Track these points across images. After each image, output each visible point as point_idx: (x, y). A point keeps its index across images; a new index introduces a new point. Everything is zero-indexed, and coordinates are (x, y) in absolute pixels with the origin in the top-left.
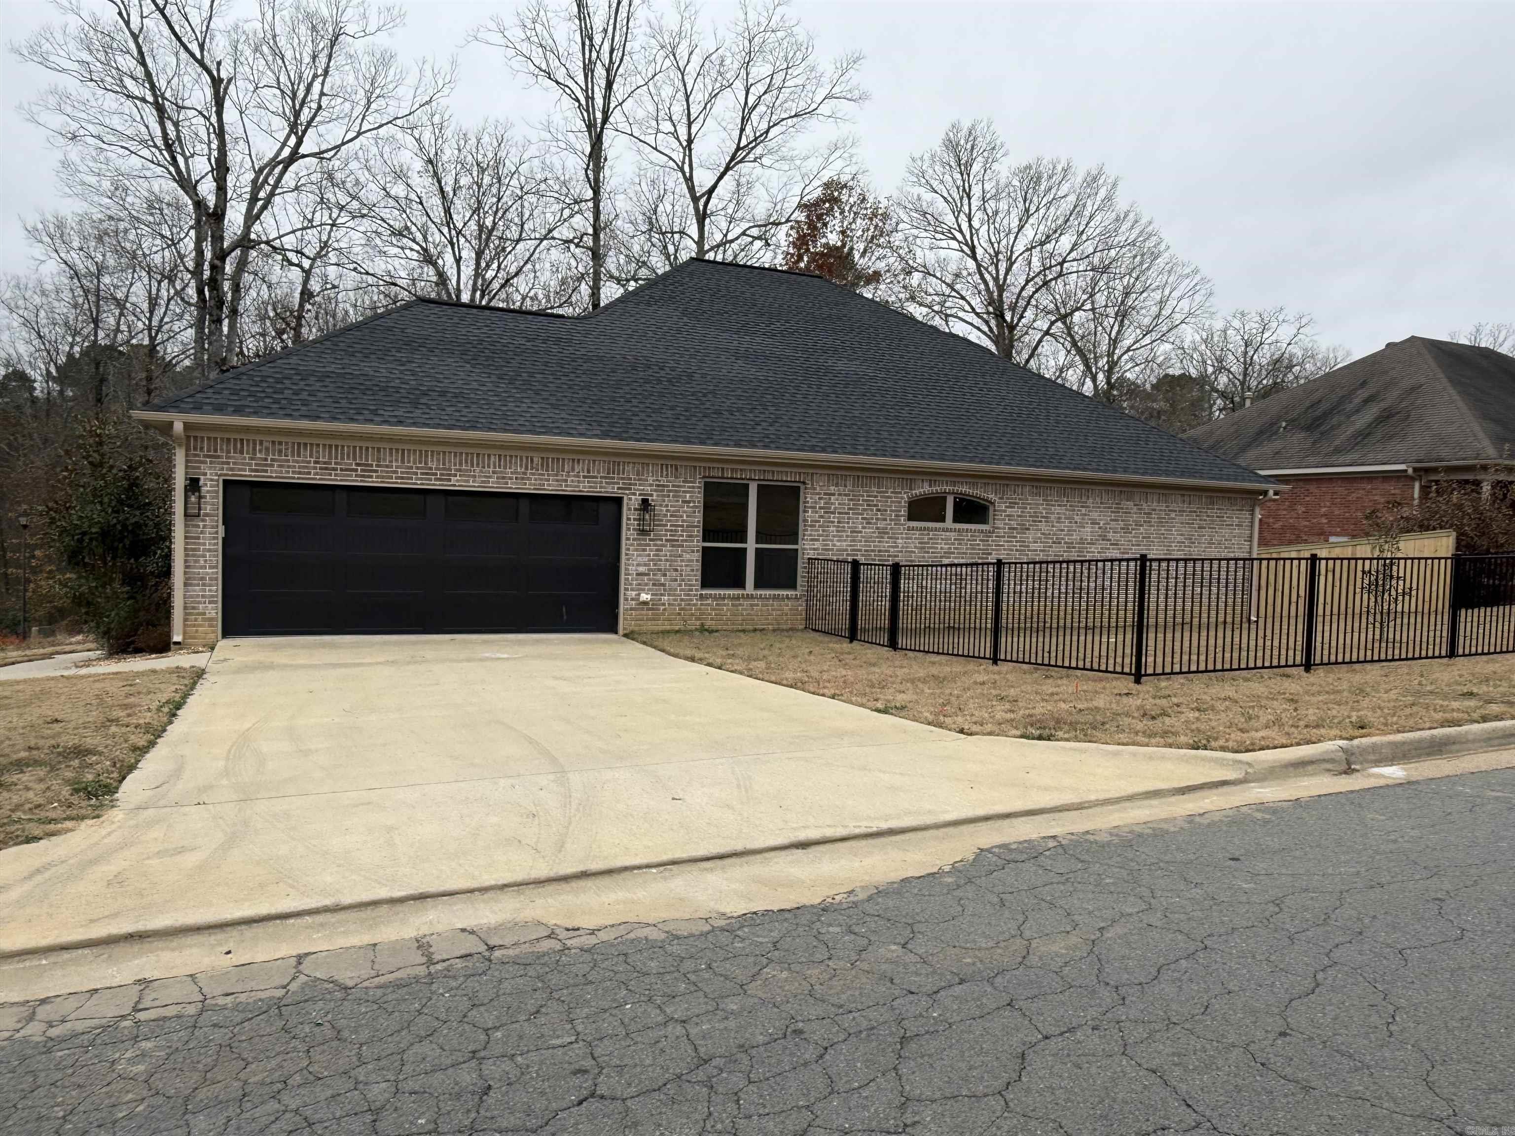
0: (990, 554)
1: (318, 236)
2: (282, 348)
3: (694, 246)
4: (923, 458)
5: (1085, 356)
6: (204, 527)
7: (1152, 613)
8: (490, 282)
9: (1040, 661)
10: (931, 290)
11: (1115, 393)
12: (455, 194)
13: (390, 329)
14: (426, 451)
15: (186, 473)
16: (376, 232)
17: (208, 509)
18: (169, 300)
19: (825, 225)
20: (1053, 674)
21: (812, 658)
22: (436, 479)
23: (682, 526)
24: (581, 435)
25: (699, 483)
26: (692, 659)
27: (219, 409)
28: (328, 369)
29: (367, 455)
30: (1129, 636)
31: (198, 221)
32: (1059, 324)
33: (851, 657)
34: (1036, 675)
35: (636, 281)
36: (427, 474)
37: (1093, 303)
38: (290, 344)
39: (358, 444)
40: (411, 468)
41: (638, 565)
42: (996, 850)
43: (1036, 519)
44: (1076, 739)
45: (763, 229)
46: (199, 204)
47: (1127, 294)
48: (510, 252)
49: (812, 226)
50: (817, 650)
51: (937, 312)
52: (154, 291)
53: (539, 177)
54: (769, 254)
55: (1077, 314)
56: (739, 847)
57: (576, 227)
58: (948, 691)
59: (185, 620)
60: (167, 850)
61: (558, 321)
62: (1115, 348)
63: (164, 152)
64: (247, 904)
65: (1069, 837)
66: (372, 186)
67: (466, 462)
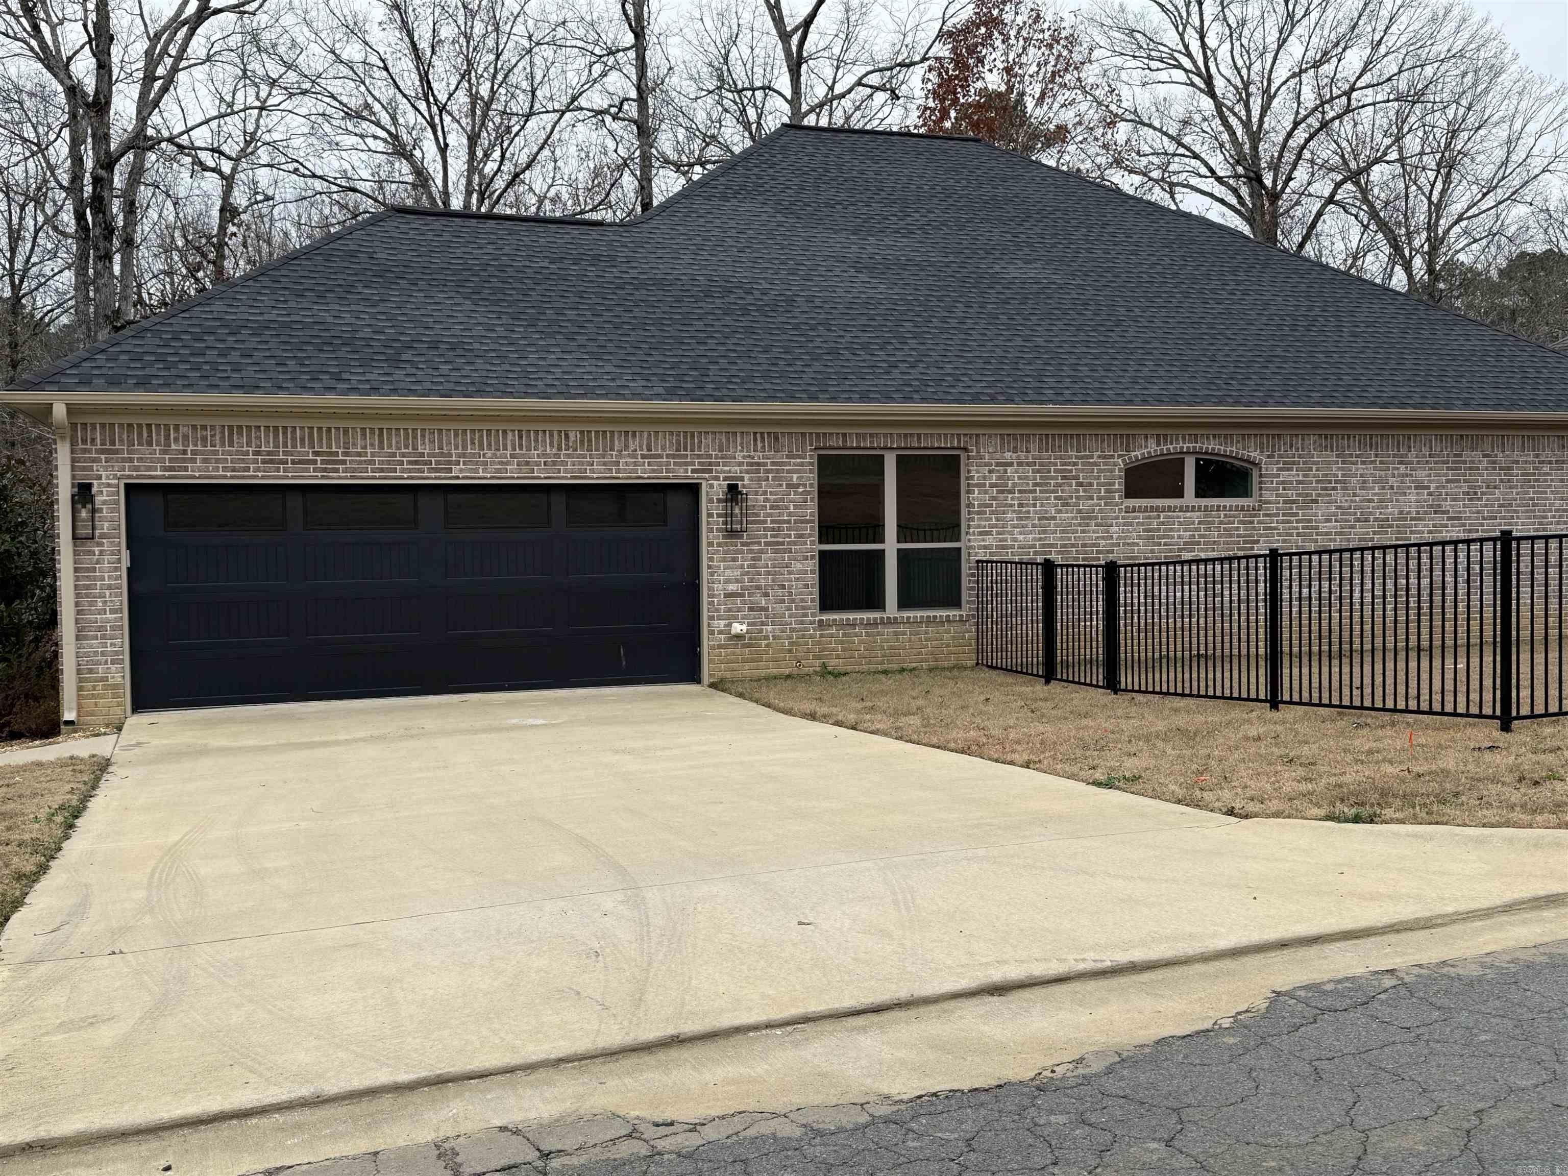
0: (1257, 542)
1: (241, 126)
2: (199, 291)
3: (786, 107)
4: (1145, 402)
5: (1392, 232)
6: (101, 553)
7: (1525, 621)
8: (492, 180)
9: (1346, 702)
10: (1146, 149)
11: (1442, 286)
12: (433, 52)
13: (352, 254)
14: (414, 430)
15: (73, 477)
16: (323, 115)
17: (105, 527)
18: (37, 232)
19: (981, 61)
20: (1369, 721)
21: (990, 708)
22: (431, 470)
23: (789, 522)
24: (635, 396)
25: (810, 459)
26: (812, 717)
27: (114, 382)
28: (266, 317)
29: (329, 439)
30: (1488, 659)
31: (73, 116)
32: (1349, 186)
33: (1050, 704)
34: (1341, 724)
35: (702, 165)
36: (416, 463)
37: (1400, 150)
38: (208, 285)
39: (316, 424)
40: (394, 455)
41: (727, 581)
42: (1302, 993)
43: (1327, 484)
44: (1416, 820)
45: (888, 73)
46: (73, 91)
47: (1454, 133)
48: (517, 134)
49: (959, 61)
50: (996, 696)
51: (1156, 181)
52: (15, 221)
53: (553, 18)
54: (898, 112)
55: (1376, 168)
56: (903, 994)
57: (611, 90)
58: (1203, 752)
59: (80, 689)
60: (72, 1022)
61: (595, 232)
62: (1438, 218)
63: (23, 20)
64: (190, 1096)
65: (1416, 971)
66: (315, 48)
67: (473, 443)
